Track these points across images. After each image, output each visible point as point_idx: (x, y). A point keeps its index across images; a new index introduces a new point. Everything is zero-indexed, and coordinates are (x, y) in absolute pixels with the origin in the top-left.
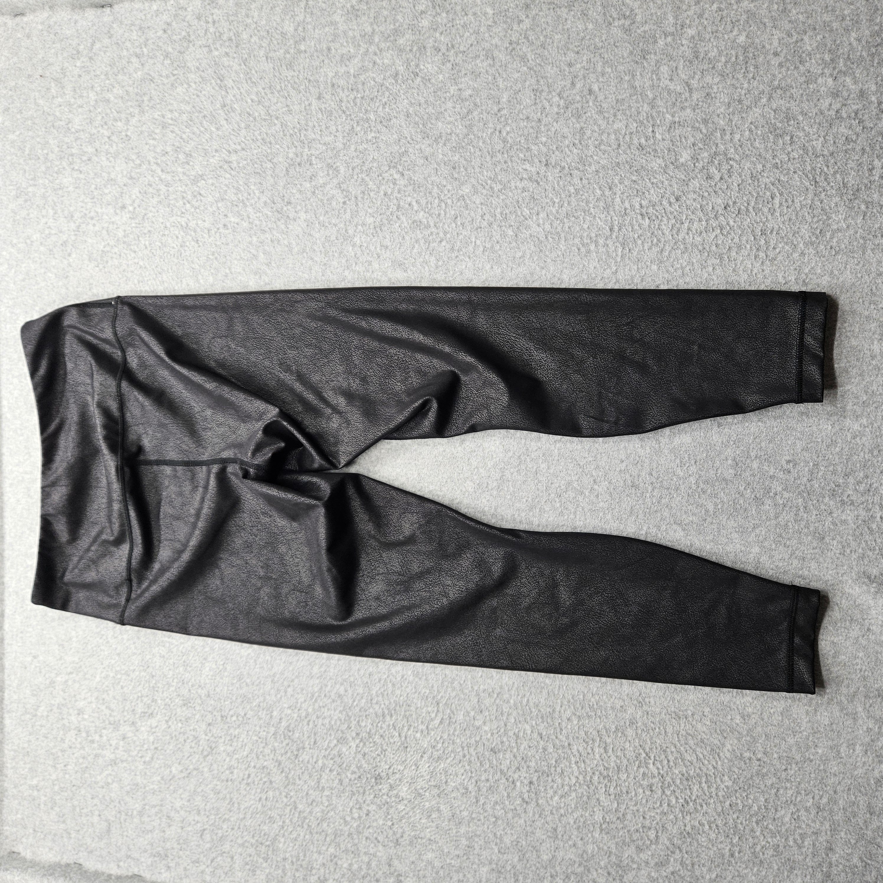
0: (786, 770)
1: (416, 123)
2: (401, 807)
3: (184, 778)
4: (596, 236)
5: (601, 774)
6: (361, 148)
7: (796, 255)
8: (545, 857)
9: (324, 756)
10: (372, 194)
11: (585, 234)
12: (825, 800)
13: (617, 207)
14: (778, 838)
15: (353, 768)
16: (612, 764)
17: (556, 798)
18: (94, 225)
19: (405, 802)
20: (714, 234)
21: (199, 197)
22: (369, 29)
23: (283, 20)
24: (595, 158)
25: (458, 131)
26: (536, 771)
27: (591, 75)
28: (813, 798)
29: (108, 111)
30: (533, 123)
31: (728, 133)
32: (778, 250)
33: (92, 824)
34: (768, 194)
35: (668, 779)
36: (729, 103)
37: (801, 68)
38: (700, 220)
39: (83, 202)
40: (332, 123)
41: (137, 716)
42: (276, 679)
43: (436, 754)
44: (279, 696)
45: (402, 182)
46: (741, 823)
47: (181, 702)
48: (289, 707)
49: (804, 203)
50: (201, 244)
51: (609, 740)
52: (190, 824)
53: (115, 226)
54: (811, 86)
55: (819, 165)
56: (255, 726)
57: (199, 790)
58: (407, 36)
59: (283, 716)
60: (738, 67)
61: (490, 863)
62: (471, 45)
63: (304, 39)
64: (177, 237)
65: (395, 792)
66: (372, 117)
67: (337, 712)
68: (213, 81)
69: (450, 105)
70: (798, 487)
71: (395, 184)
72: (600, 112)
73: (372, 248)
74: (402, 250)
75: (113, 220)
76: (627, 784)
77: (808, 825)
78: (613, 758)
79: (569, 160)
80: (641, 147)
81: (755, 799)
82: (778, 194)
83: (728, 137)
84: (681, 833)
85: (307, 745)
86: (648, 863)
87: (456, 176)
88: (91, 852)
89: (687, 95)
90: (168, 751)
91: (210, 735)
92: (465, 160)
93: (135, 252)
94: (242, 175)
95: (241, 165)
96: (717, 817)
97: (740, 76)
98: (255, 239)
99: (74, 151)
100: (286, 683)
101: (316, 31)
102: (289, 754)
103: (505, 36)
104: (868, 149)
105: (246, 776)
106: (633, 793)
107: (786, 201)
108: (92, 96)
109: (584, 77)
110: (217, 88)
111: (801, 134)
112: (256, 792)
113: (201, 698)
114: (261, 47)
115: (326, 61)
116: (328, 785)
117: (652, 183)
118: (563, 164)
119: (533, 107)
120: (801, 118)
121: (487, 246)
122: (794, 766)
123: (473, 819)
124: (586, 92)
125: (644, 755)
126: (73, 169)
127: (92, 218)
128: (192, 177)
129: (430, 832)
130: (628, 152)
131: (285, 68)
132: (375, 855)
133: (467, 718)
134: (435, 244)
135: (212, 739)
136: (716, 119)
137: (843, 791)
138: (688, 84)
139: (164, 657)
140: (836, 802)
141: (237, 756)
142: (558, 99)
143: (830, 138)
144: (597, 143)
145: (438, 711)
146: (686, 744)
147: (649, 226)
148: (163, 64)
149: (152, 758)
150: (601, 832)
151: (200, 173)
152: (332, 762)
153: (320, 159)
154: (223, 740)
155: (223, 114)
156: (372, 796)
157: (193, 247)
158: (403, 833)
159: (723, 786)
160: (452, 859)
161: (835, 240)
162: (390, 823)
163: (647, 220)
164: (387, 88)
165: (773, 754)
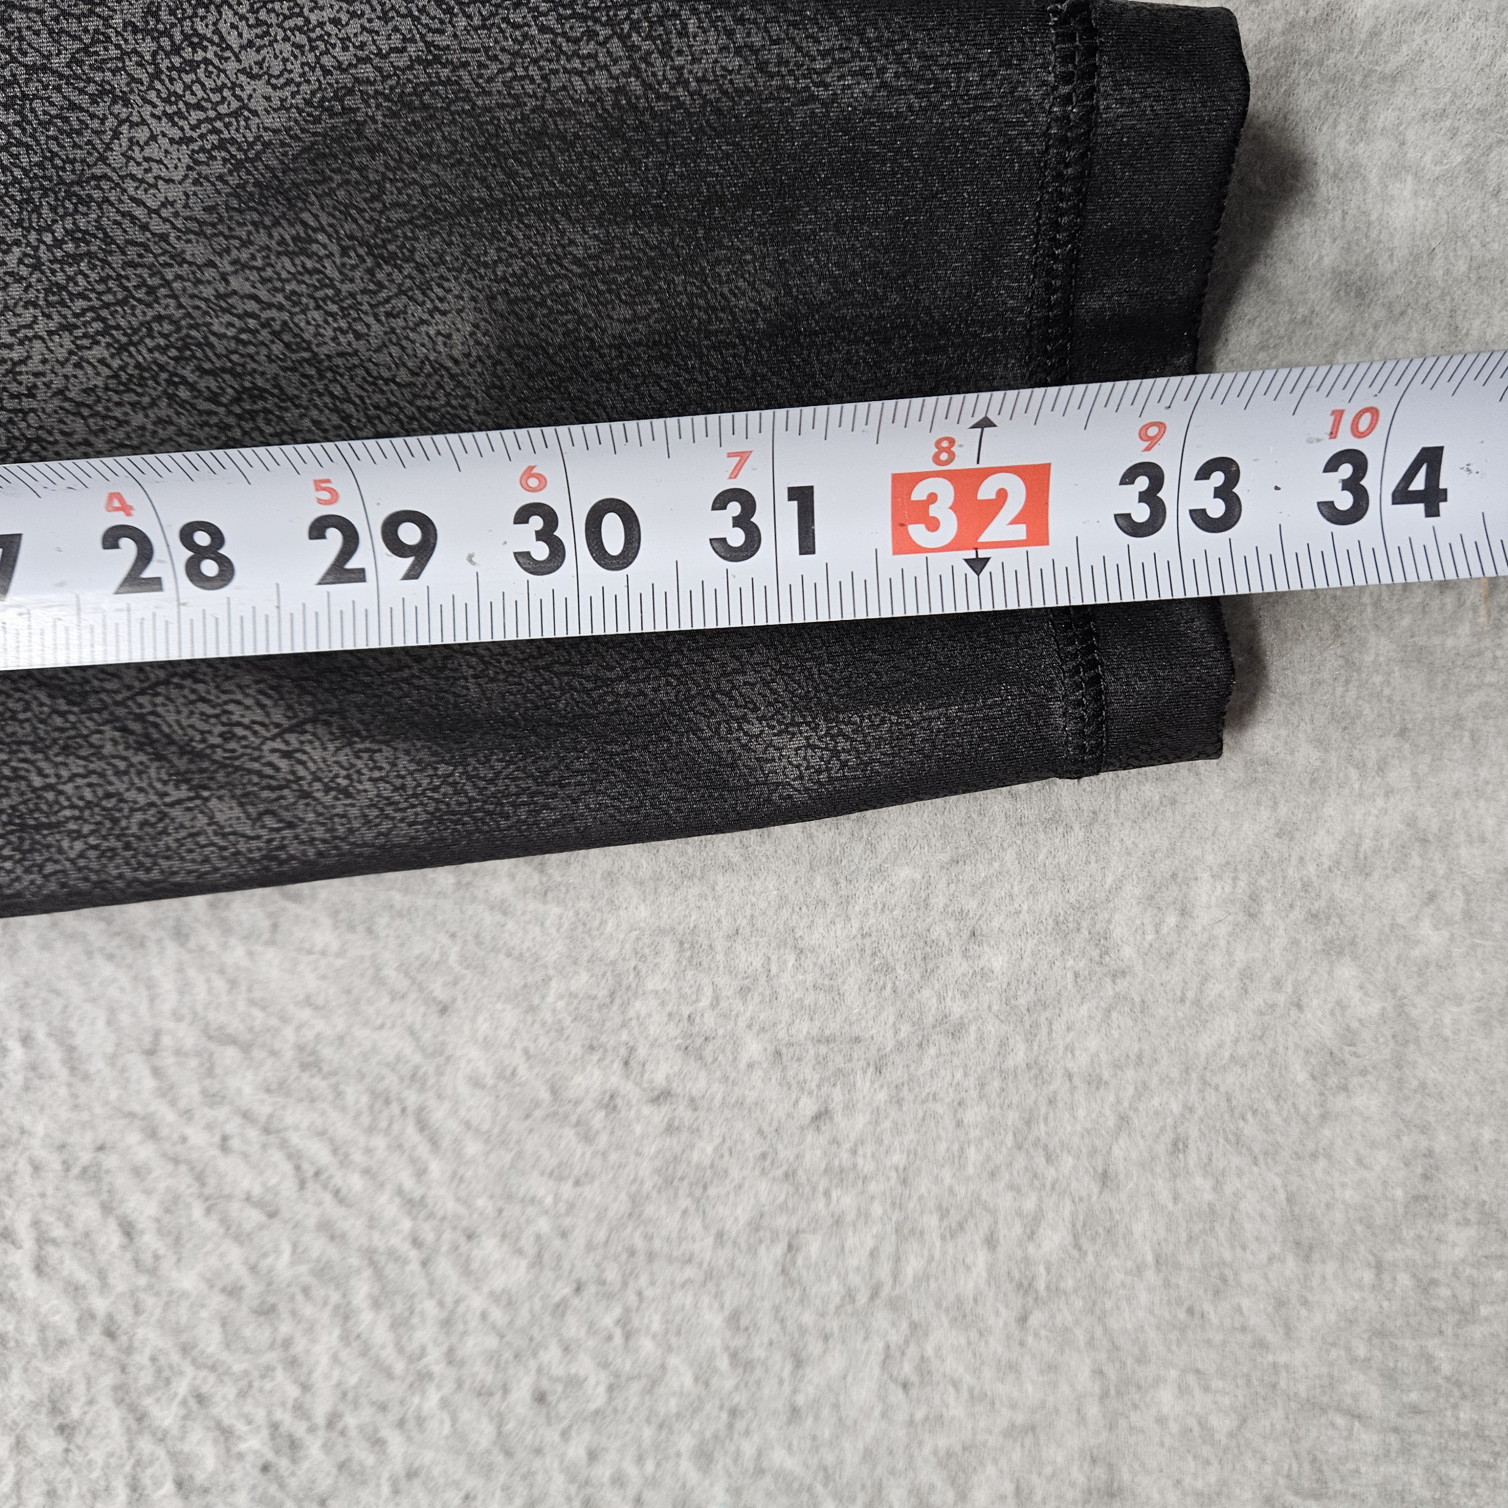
0: (821, 1116)
28: (991, 1242)
77: (975, 1397)
81: (676, 1330)
96: (472, 1483)
122: (863, 1083)
146: (213, 1098)
159: (477, 1302)
165: (737, 1043)
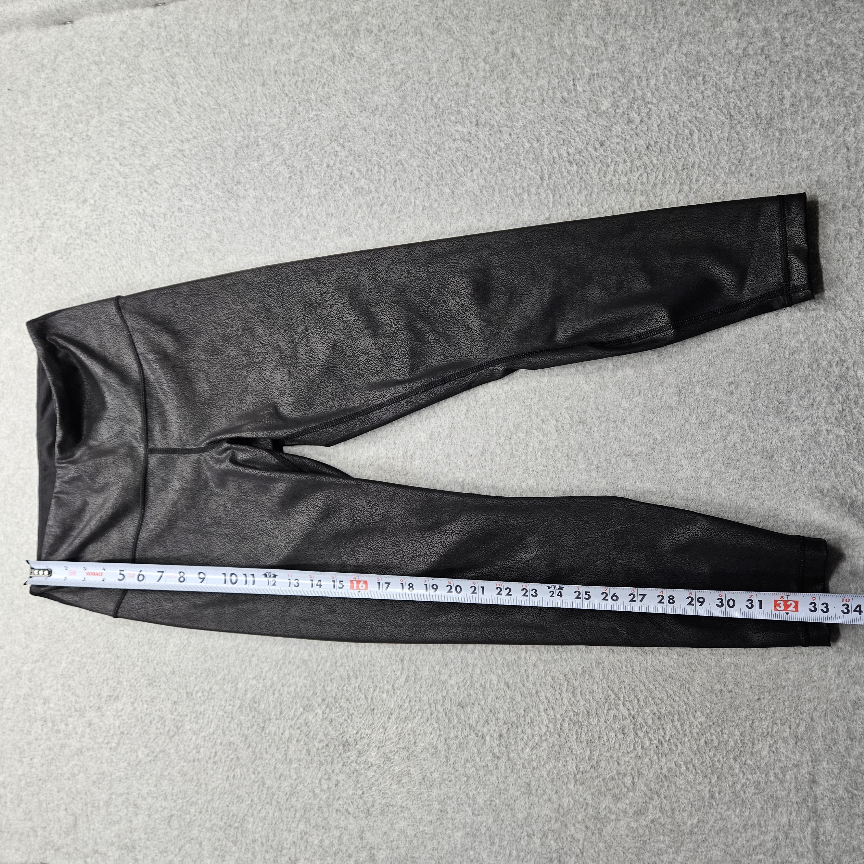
0: (759, 699)
1: (354, 99)
2: (370, 774)
3: (150, 761)
4: (528, 186)
5: (571, 720)
6: (304, 126)
7: (718, 185)
8: (520, 816)
9: (291, 726)
10: (316, 167)
11: (517, 185)
12: (802, 729)
13: (546, 157)
14: (758, 774)
15: (321, 736)
16: (582, 709)
17: (528, 750)
18: (58, 220)
19: (375, 768)
20: (639, 173)
21: (155, 185)
22: (306, 20)
23: (228, 19)
24: (522, 114)
25: (393, 102)
26: (505, 723)
27: (513, 40)
28: (790, 727)
29: (71, 115)
30: (462, 88)
31: (644, 79)
32: (701, 182)
33: (59, 819)
34: (687, 131)
35: (640, 720)
36: (643, 52)
37: (707, 14)
38: (625, 162)
39: (47, 200)
40: (276, 106)
41: (103, 700)
42: (240, 649)
43: (403, 714)
44: (243, 667)
45: (343, 154)
46: (719, 761)
47: (146, 682)
48: (254, 678)
49: (721, 136)
50: (157, 228)
51: (576, 684)
52: (157, 811)
53: (77, 219)
54: (718, 30)
55: (732, 100)
56: (221, 700)
57: (166, 773)
58: (342, 22)
59: (248, 687)
60: (648, 19)
61: (464, 827)
62: (401, 24)
63: (248, 34)
64: (135, 224)
65: (364, 758)
66: (313, 97)
67: (302, 678)
68: (166, 79)
69: (384, 79)
70: (742, 407)
71: (336, 156)
72: (524, 72)
73: (318, 217)
74: (347, 216)
75: (75, 213)
76: (598, 728)
77: (787, 757)
78: (582, 702)
79: (497, 118)
80: (564, 100)
81: (731, 734)
82: (696, 131)
83: (644, 83)
84: (657, 778)
85: (273, 716)
86: (626, 812)
87: (393, 142)
88: (58, 850)
89: (603, 48)
90: (134, 735)
91: (175, 714)
92: (401, 127)
93: (96, 241)
94: (194, 161)
95: (193, 152)
96: (693, 756)
97: (651, 27)
98: (207, 219)
99: (39, 154)
100: (250, 653)
101: (259, 25)
102: (255, 727)
103: (431, 13)
104: (776, 81)
105: (213, 754)
106: (606, 738)
107: (705, 135)
108: (56, 103)
109: (507, 42)
110: (169, 85)
111: (713, 74)
112: (223, 770)
113: (166, 676)
114: (209, 44)
115: (269, 51)
116: (295, 757)
117: (577, 132)
118: (492, 123)
119: (461, 74)
120: (710, 59)
121: (426, 204)
122: (766, 694)
123: (444, 780)
124: (509, 55)
125: (613, 696)
126: (38, 170)
127: (56, 214)
128: (148, 168)
129: (401, 798)
130: (552, 105)
131: (230, 60)
132: (346, 829)
133: (433, 673)
134: (377, 208)
135: (178, 718)
136: (632, 68)
137: (820, 717)
138: (602, 38)
139: (129, 636)
140: (813, 730)
141: (203, 734)
142: (483, 64)
143: (740, 75)
144: (522, 100)
145: (403, 669)
146: (655, 681)
147: (577, 172)
148: (119, 68)
149: (118, 744)
150: (576, 783)
151: (155, 163)
152: (299, 731)
153: (266, 140)
154: (188, 718)
155: (175, 108)
156: (340, 765)
157: (150, 231)
158: (374, 801)
159: (696, 723)
160: (425, 826)
161: (754, 167)
162: (360, 792)
163: (575, 166)
164: (325, 70)
165: (744, 684)
